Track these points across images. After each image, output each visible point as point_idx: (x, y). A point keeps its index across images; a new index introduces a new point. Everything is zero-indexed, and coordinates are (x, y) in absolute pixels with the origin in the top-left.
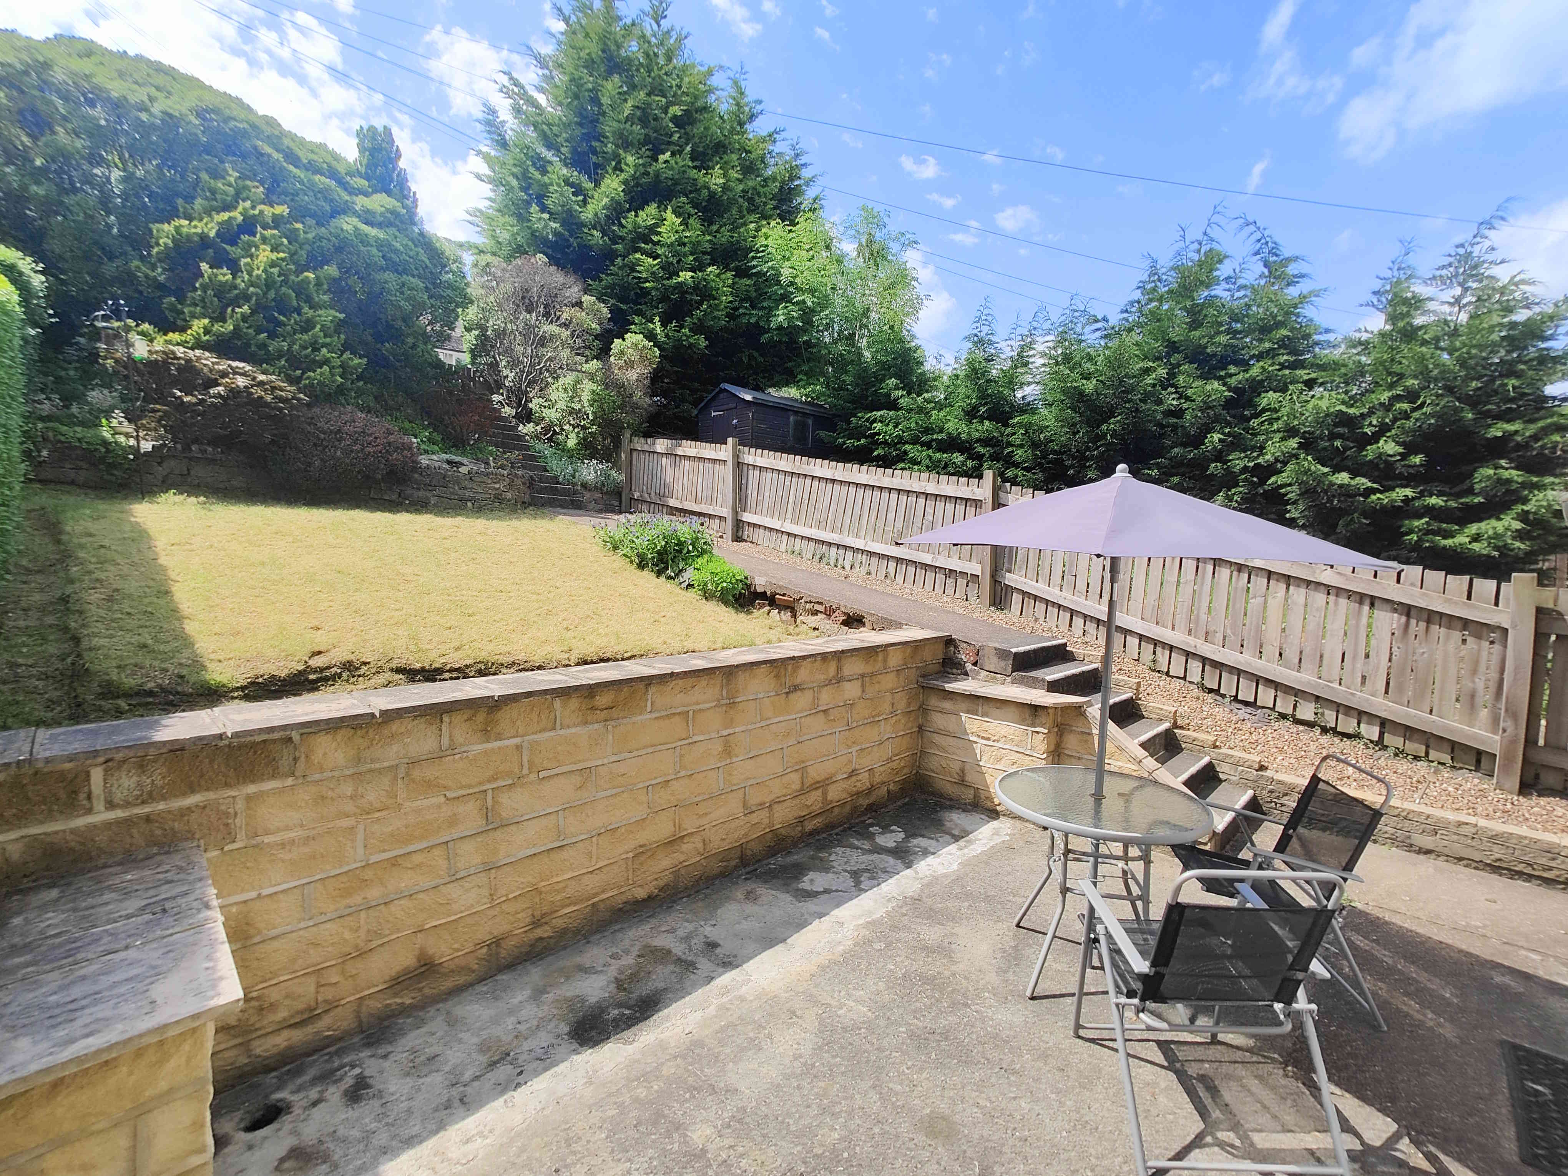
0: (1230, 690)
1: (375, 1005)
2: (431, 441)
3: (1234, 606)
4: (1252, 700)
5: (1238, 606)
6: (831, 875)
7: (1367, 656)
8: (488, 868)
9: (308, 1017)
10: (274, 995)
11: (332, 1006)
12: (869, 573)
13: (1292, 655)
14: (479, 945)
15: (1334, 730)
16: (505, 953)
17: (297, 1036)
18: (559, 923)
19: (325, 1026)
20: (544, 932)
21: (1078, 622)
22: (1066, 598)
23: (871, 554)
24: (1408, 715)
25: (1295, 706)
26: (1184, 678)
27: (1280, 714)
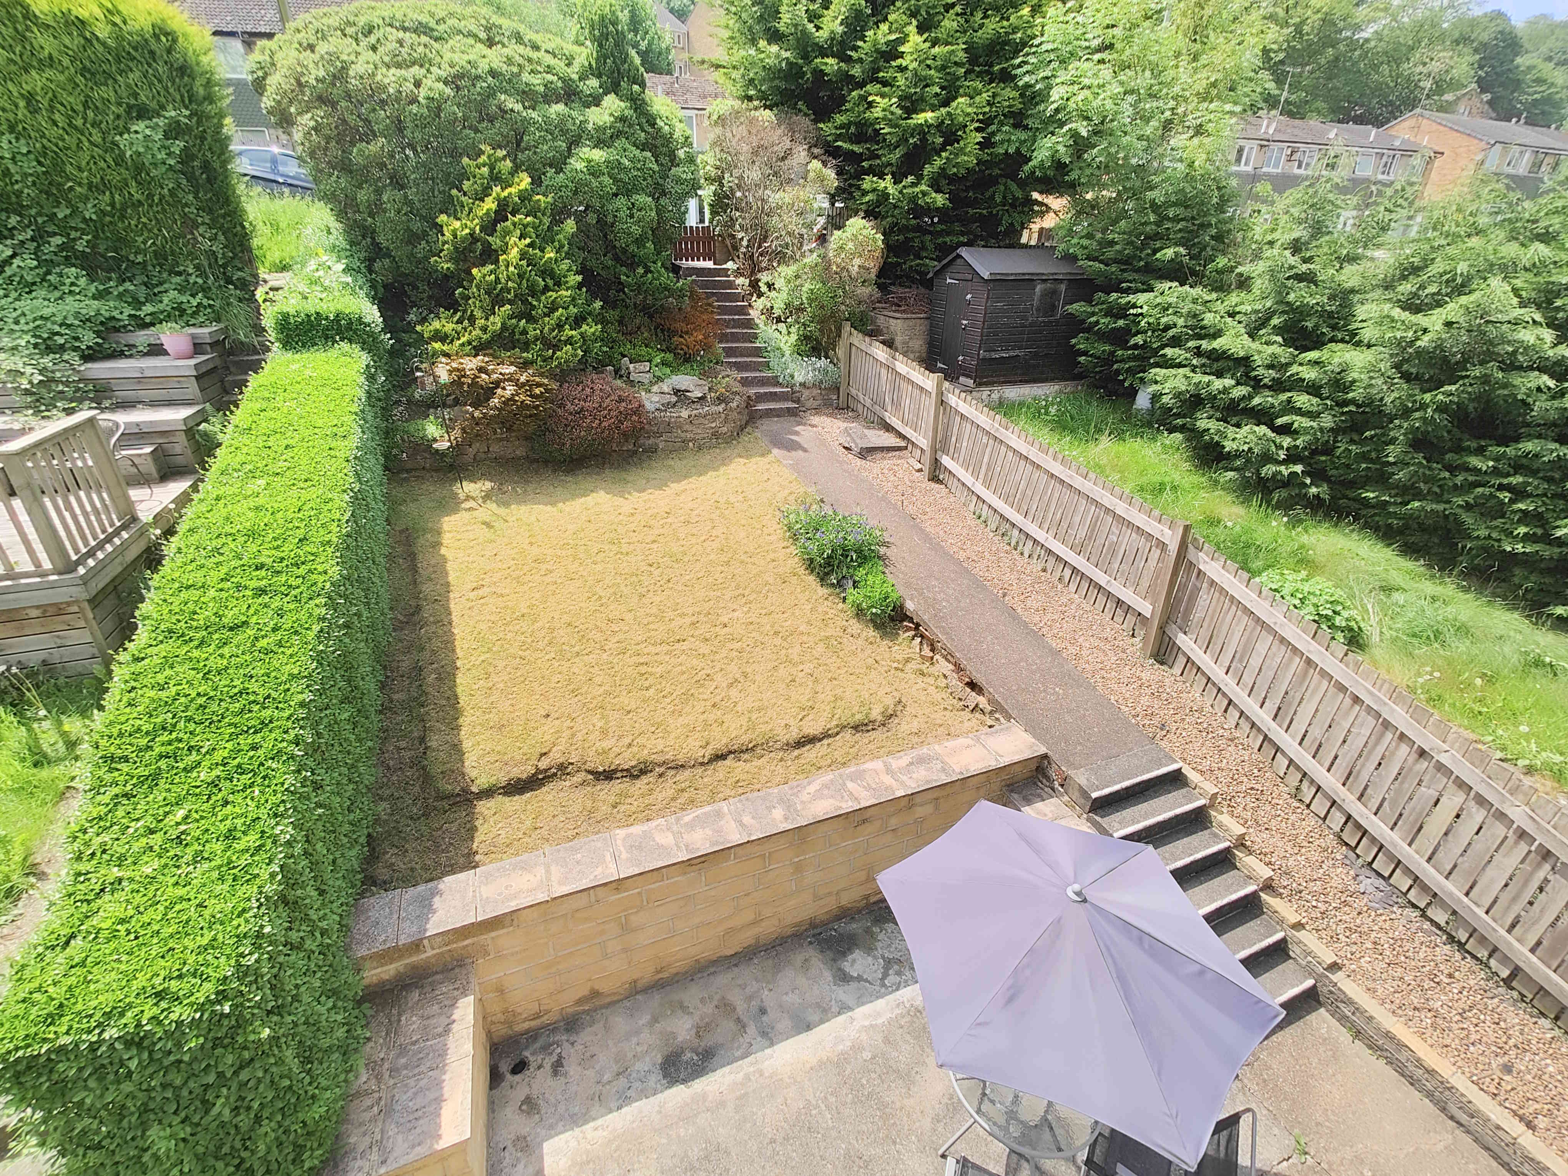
0: (1367, 854)
1: (570, 1010)
2: (664, 363)
3: (1402, 783)
4: (1386, 875)
5: (1406, 785)
6: (870, 959)
7: (1531, 903)
8: (625, 950)
9: (537, 1016)
10: (519, 1010)
11: (547, 1012)
12: (1044, 570)
13: (1446, 860)
14: (623, 984)
15: (1461, 945)
16: (639, 985)
17: (533, 1024)
18: (674, 971)
19: (545, 1020)
20: (665, 975)
21: (1234, 714)
22: (1228, 683)
23: (1050, 552)
24: (1548, 978)
25: (1429, 904)
26: (1325, 819)
27: (1410, 902)
